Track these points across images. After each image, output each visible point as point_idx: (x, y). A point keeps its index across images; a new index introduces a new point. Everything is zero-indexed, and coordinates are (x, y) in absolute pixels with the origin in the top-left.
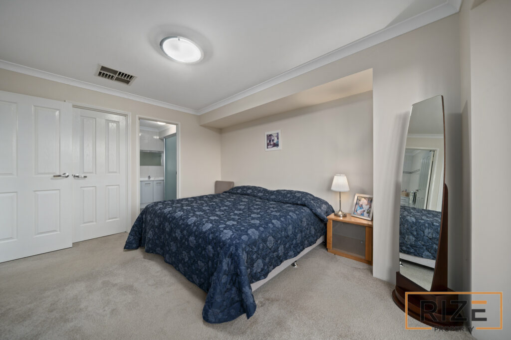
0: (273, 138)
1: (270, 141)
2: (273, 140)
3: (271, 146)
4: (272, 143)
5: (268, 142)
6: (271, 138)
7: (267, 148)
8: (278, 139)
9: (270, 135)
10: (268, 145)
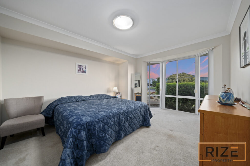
0: (82, 68)
1: (80, 69)
2: (82, 69)
3: (81, 72)
4: (81, 70)
5: (79, 69)
6: (81, 67)
7: (78, 72)
8: (86, 69)
9: (81, 66)
10: (78, 71)
